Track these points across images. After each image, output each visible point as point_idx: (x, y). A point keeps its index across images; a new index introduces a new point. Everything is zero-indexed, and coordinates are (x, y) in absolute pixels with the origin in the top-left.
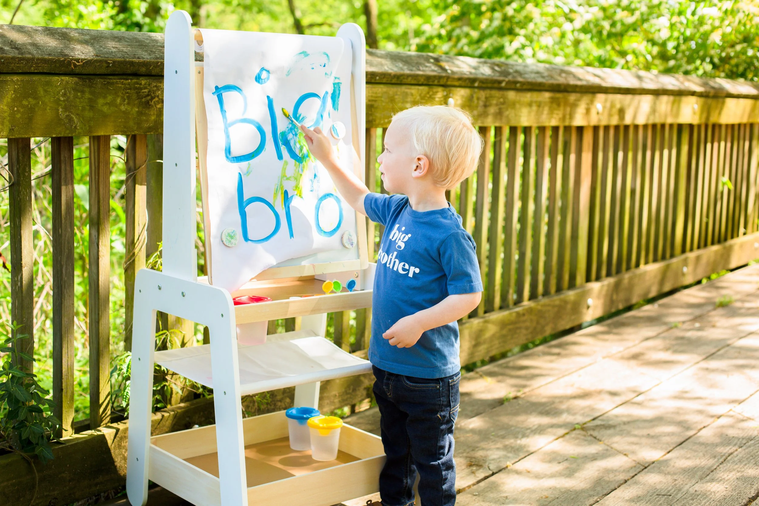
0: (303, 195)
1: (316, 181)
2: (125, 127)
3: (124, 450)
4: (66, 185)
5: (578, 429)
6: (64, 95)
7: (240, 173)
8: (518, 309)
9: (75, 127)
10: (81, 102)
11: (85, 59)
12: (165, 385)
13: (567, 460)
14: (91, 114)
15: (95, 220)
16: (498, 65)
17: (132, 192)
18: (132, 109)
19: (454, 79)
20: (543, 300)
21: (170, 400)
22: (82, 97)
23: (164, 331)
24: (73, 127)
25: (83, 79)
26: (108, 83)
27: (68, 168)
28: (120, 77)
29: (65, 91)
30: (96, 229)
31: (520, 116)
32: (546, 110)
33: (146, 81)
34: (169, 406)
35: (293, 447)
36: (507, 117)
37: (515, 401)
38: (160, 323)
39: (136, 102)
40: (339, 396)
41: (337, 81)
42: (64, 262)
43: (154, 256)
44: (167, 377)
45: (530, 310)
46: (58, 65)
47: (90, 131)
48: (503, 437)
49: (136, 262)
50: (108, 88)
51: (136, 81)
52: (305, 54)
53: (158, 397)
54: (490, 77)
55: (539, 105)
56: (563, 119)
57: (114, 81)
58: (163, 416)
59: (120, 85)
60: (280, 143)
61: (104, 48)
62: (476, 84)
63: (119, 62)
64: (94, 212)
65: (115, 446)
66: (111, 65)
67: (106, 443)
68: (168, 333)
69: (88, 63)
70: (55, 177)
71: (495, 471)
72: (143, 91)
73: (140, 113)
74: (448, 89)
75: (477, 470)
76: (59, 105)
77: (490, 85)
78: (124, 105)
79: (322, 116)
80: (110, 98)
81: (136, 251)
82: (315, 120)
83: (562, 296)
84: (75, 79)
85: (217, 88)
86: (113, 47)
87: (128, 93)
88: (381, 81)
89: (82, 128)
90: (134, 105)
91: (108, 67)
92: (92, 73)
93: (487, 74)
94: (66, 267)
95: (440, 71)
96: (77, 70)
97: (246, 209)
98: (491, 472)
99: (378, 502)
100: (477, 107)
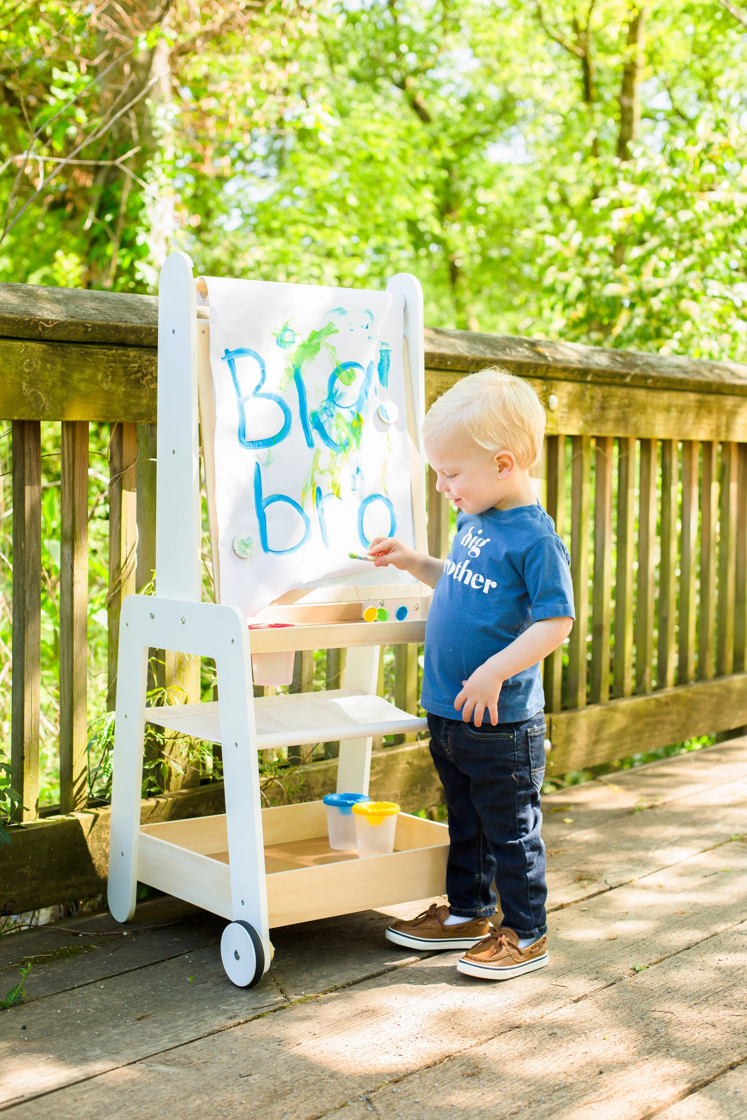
0: (342, 495)
1: (358, 477)
2: (108, 411)
3: (105, 844)
4: (31, 484)
5: (736, 840)
6: (30, 365)
7: (257, 464)
8: (657, 695)
9: (44, 408)
10: (50, 376)
11: (56, 321)
12: (161, 763)
13: (716, 873)
14: (64, 393)
15: (69, 534)
16: (621, 355)
17: (118, 501)
18: (117, 388)
19: (556, 368)
20: (695, 687)
21: (168, 784)
22: (53, 369)
23: (161, 689)
24: (40, 408)
25: (53, 346)
26: (86, 353)
27: (34, 463)
28: (101, 346)
29: (31, 361)
30: (70, 546)
31: (653, 425)
32: (691, 416)
33: (135, 353)
34: (166, 792)
35: (332, 846)
36: (635, 424)
37: (650, 810)
38: (155, 677)
39: (123, 379)
40: (401, 796)
41: (384, 348)
42: (27, 587)
43: (146, 587)
44: (163, 752)
45: (676, 699)
46: (21, 327)
47: (62, 415)
48: (629, 849)
49: (123, 594)
50: (85, 360)
51: (122, 351)
52: (341, 311)
53: (152, 778)
54: (608, 369)
55: (682, 410)
56: (718, 431)
57: (95, 350)
58: (158, 802)
59: (102, 357)
60: (311, 426)
61: (81, 309)
62: (589, 378)
63: (100, 326)
64: (68, 523)
65: (93, 837)
66: (90, 330)
67: (81, 832)
68: (165, 690)
69: (60, 325)
70: (17, 474)
71: (613, 886)
72: (132, 365)
73: (128, 395)
74: (549, 382)
75: (588, 884)
76: (22, 378)
77: (608, 380)
78: (107, 383)
79: (366, 393)
80: (88, 373)
81: (123, 577)
82: (357, 398)
83: (724, 682)
84: (43, 346)
85: (227, 351)
86: (94, 309)
87: (111, 367)
88: (454, 368)
89: (52, 410)
90: (120, 383)
91: (86, 332)
92: (65, 339)
93: (604, 364)
94: (30, 594)
95: (537, 357)
96: (46, 335)
97: (266, 510)
98: (608, 887)
99: (445, 906)
100: (591, 408)
